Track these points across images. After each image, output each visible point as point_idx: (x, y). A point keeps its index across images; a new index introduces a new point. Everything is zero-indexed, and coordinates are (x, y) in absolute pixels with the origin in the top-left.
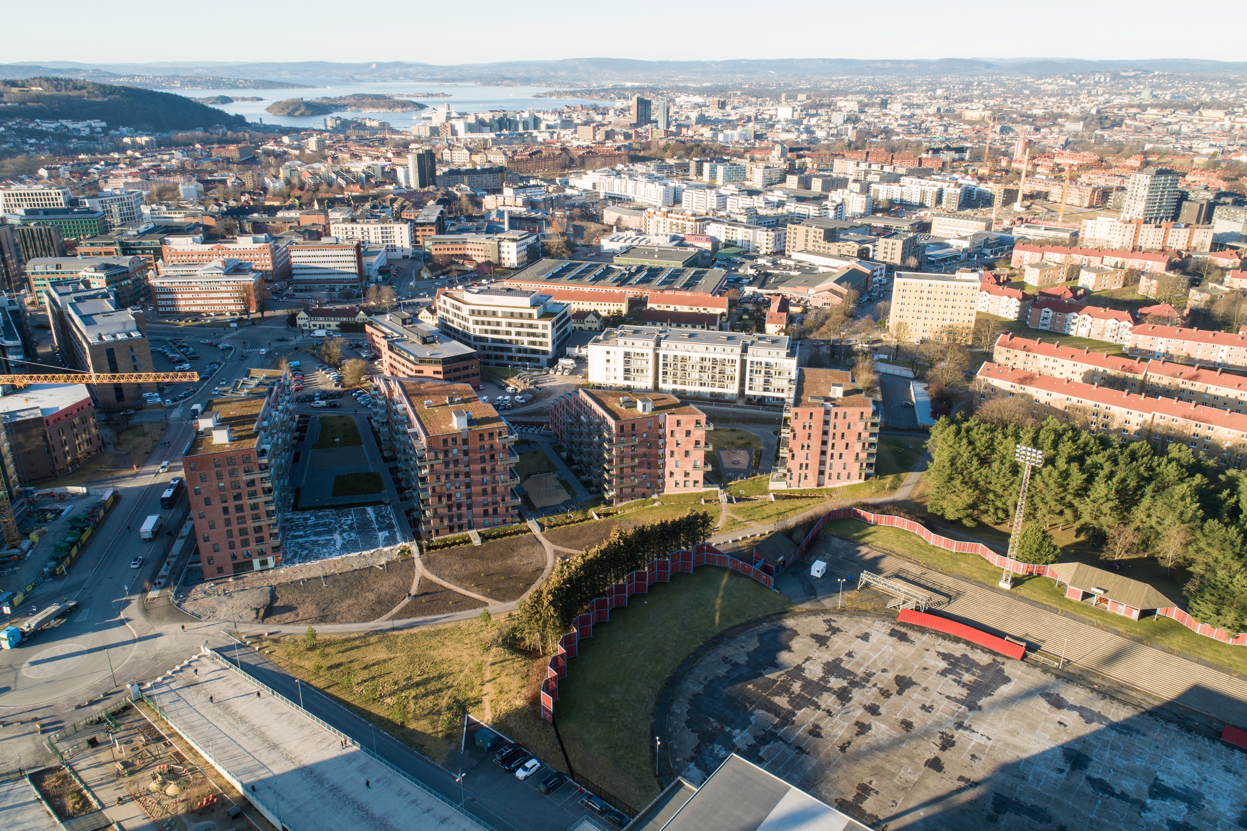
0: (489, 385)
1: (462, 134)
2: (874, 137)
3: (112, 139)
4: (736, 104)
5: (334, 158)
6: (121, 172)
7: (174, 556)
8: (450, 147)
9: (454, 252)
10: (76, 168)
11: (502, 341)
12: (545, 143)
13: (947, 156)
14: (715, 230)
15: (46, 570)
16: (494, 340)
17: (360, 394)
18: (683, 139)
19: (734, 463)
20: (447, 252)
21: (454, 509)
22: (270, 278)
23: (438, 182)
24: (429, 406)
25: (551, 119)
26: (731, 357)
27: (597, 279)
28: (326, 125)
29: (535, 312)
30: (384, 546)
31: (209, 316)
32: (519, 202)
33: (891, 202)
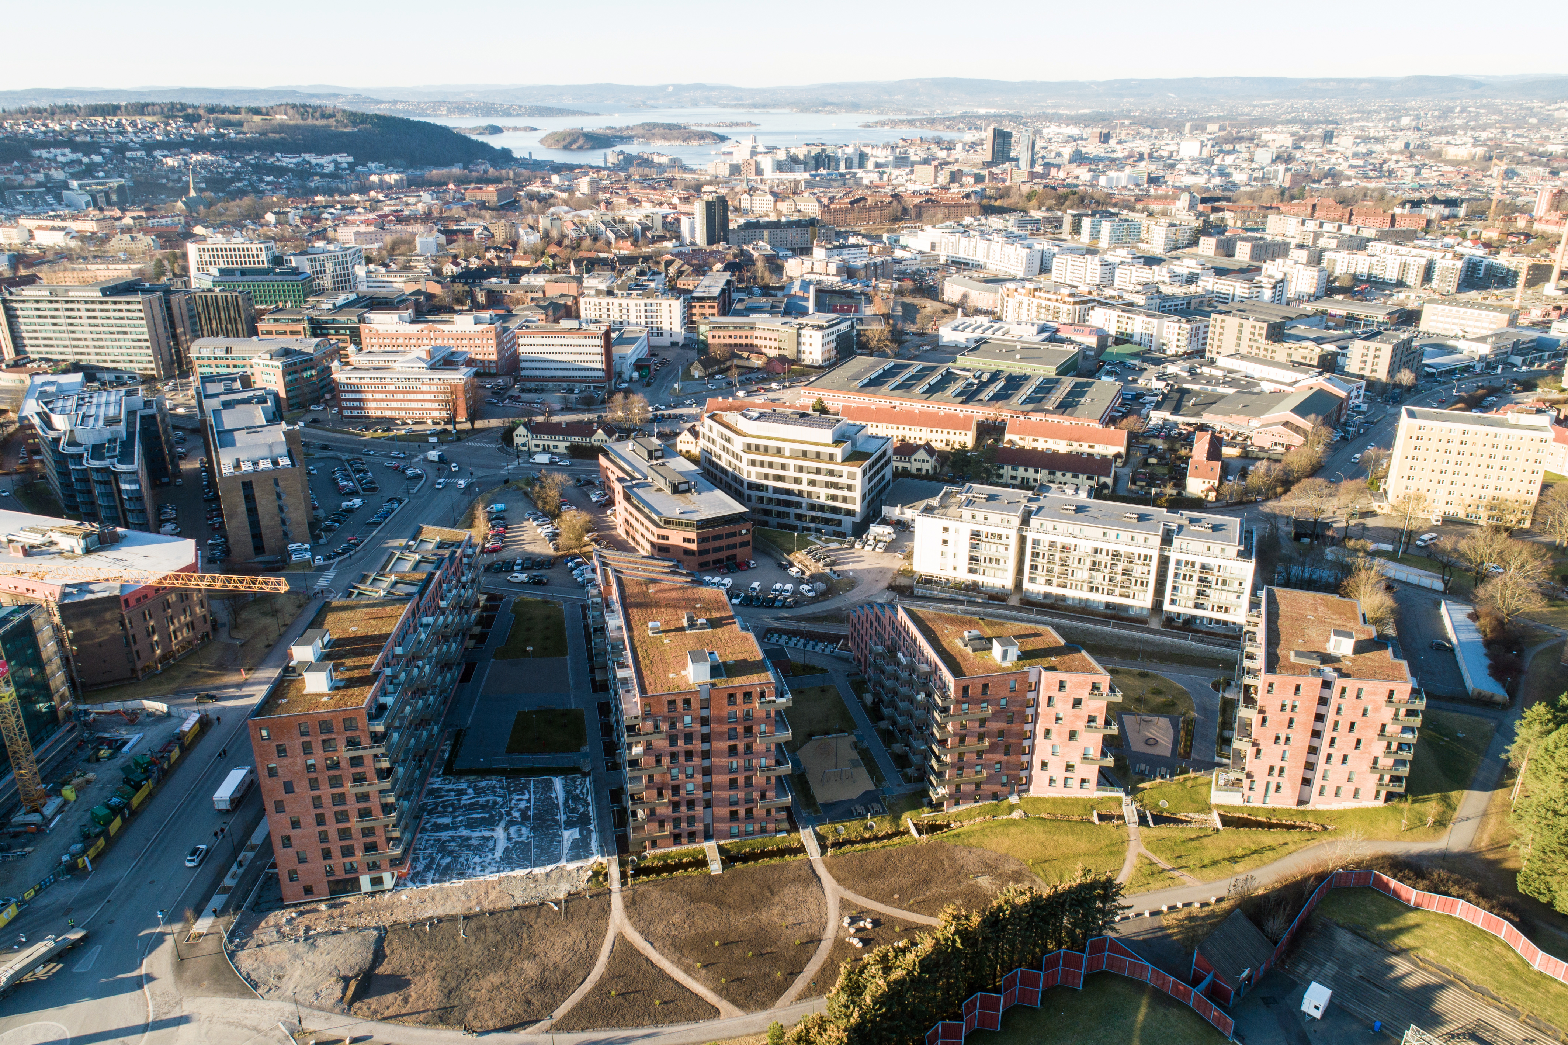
0: (765, 561)
1: (769, 173)
2: (1314, 182)
3: (357, 177)
4: (1123, 137)
5: (608, 203)
6: (357, 217)
7: (253, 848)
8: (751, 191)
9: (738, 341)
10: (308, 212)
11: (788, 492)
12: (871, 186)
13: (1433, 212)
14: (1100, 318)
15: (65, 858)
16: (776, 490)
17: (578, 565)
18: (1050, 182)
19: (1147, 742)
20: (728, 341)
21: (683, 808)
22: (493, 371)
23: (731, 237)
24: (655, 631)
25: (882, 155)
26: (1144, 552)
27: (932, 390)
28: (606, 161)
29: (838, 452)
30: (570, 860)
31: (405, 424)
32: (832, 268)
33: (1355, 278)
